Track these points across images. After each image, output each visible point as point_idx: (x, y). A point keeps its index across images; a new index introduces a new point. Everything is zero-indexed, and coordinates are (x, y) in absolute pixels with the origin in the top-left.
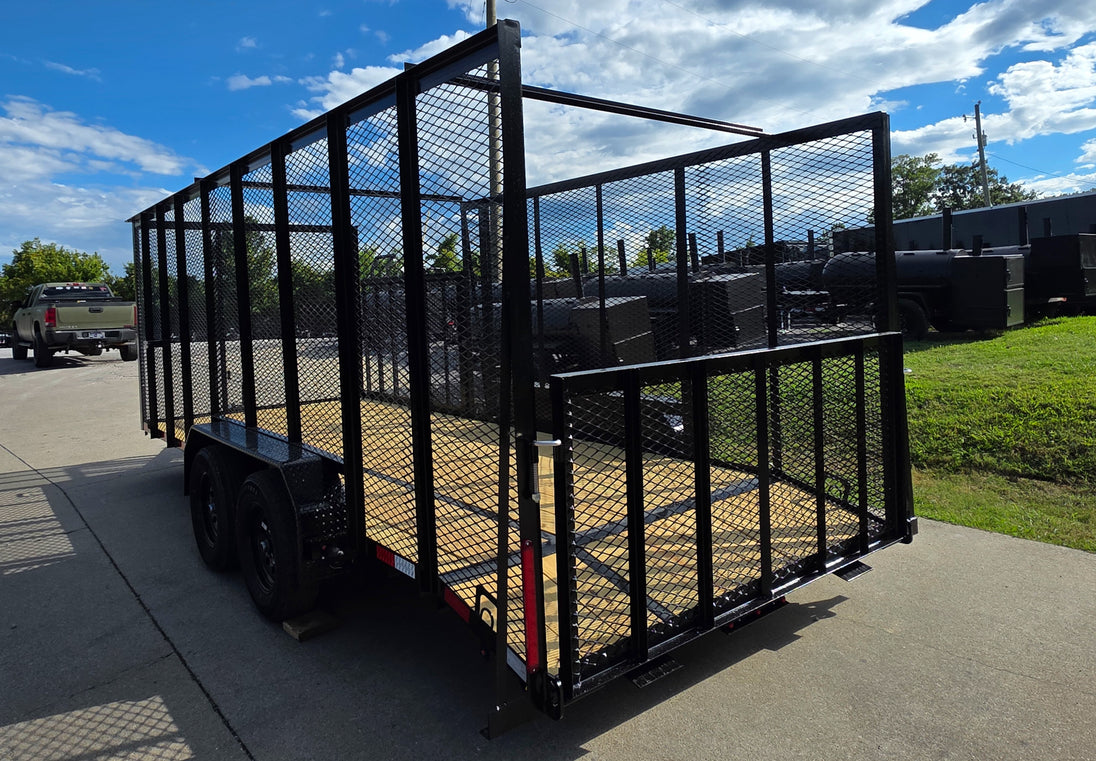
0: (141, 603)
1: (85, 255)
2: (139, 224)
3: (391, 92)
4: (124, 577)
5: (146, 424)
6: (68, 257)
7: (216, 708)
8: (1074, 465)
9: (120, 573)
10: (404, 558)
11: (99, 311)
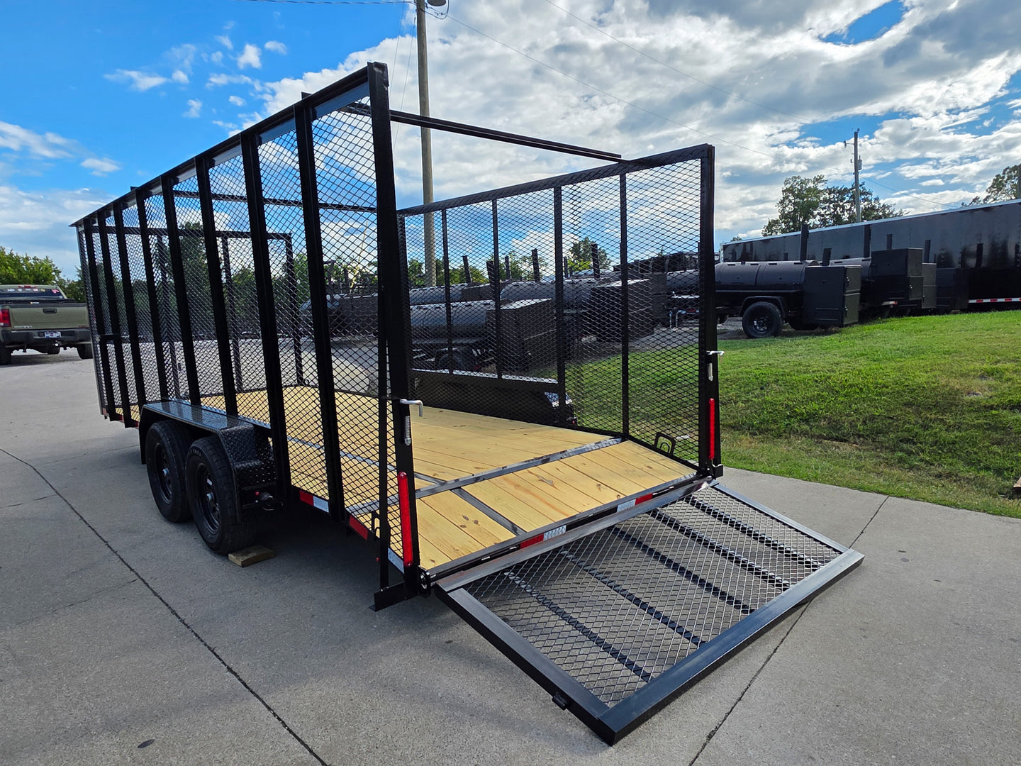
0: (109, 546)
1: (35, 259)
2: (83, 229)
3: (291, 118)
4: (93, 530)
5: (105, 410)
6: (18, 259)
7: (174, 612)
8: (864, 429)
9: (90, 526)
10: (320, 498)
11: (53, 312)
